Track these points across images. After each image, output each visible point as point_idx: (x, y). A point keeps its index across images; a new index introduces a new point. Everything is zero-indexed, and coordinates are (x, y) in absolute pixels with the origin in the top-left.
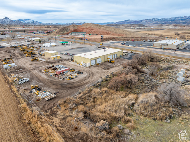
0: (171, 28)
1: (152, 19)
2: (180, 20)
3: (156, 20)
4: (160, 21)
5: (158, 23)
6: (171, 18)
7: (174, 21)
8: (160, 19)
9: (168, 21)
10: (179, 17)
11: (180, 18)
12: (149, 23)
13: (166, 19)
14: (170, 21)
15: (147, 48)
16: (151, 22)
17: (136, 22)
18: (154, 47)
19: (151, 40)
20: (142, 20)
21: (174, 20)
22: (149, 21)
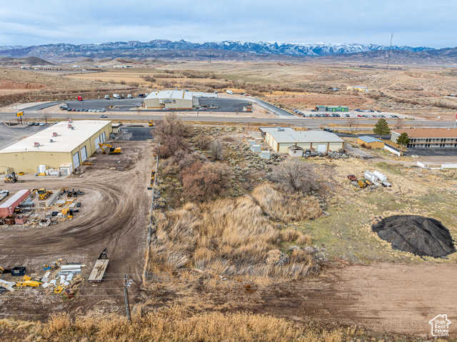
0: (118, 66)
1: (59, 45)
2: (121, 48)
3: (69, 49)
4: (79, 51)
5: (75, 56)
6: (102, 45)
7: (110, 51)
8: (79, 46)
9: (97, 51)
10: (118, 43)
11: (120, 45)
12: (52, 54)
13: (92, 46)
14: (103, 52)
15: (136, 113)
16: (56, 52)
17: (13, 50)
18: (146, 108)
19: (123, 95)
20: (30, 48)
21: (109, 49)
22: (52, 51)
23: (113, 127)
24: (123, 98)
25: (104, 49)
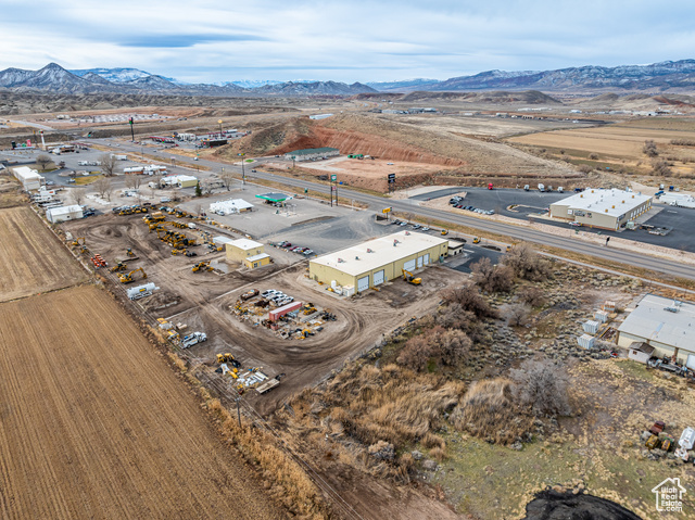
0: (643, 113)
1: (582, 70)
2: (685, 71)
3: (595, 74)
4: (610, 77)
5: (601, 85)
6: (652, 66)
7: (662, 77)
8: (612, 70)
9: (639, 76)
10: (682, 62)
11: (686, 66)
12: (568, 83)
13: (635, 69)
14: (650, 78)
16: (576, 80)
17: (519, 78)
18: (551, 218)
20: (541, 74)
21: (663, 74)
22: (570, 78)
23: (449, 248)
24: (549, 191)
25: (653, 74)
